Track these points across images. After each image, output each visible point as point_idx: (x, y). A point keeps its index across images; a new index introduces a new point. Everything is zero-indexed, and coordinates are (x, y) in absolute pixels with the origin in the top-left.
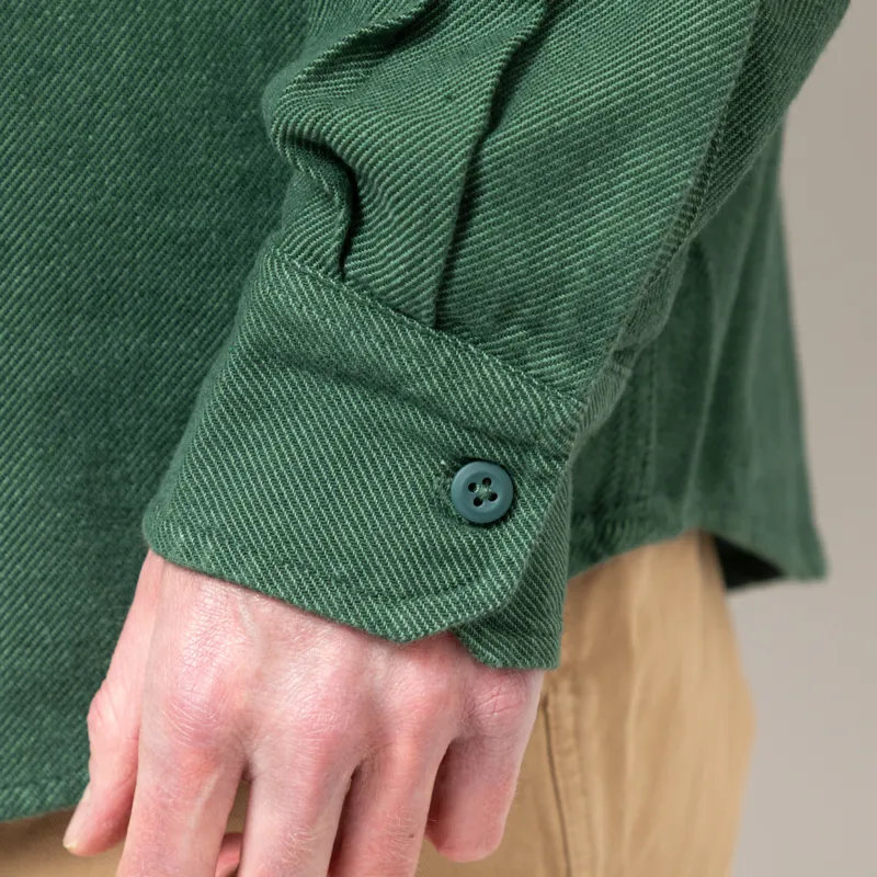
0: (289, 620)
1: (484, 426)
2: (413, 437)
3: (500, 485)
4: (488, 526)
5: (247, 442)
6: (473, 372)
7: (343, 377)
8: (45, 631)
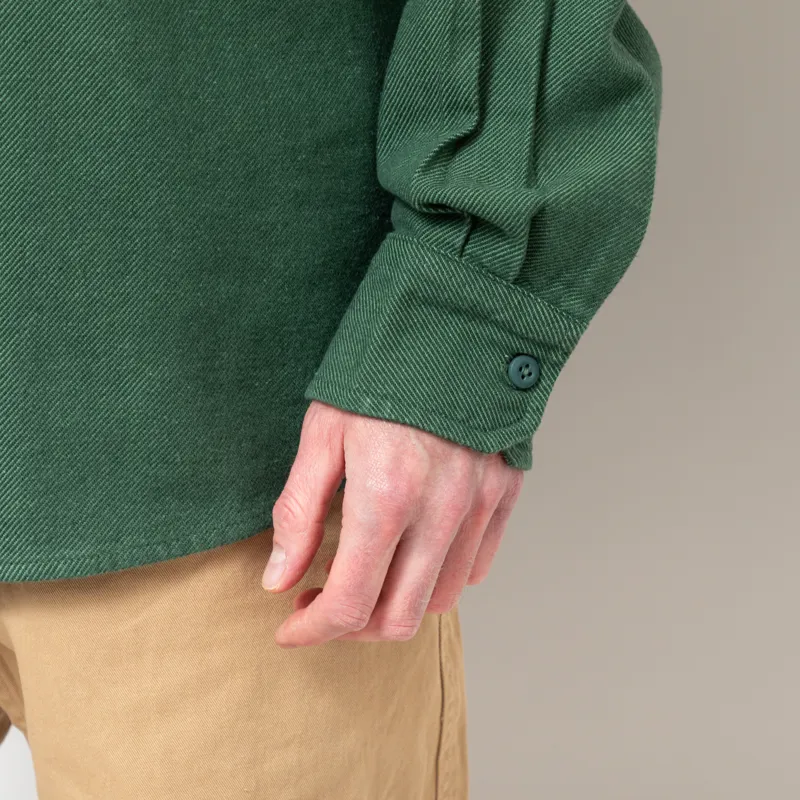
0: (440, 447)
1: (534, 337)
2: (493, 342)
3: (533, 368)
4: (525, 390)
5: (401, 347)
6: (531, 308)
7: (457, 311)
8: (177, 455)
